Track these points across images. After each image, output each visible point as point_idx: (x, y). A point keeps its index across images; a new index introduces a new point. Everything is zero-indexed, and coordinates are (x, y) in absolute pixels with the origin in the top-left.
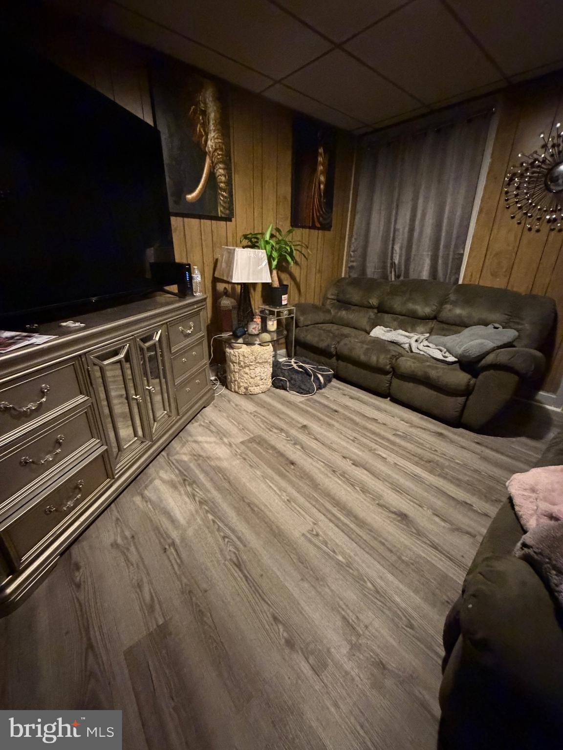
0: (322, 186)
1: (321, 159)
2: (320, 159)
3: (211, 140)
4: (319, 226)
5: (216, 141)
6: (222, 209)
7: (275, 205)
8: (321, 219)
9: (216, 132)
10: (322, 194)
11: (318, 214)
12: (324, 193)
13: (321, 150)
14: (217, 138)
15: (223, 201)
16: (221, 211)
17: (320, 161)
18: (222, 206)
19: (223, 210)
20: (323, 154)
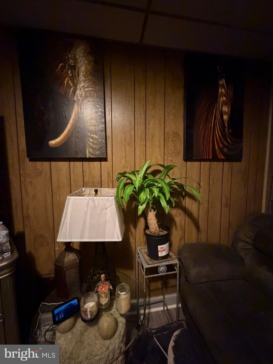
0: (225, 117)
1: (223, 91)
2: (221, 90)
3: (80, 89)
4: (223, 158)
5: (86, 89)
6: (90, 150)
7: (162, 141)
8: (225, 150)
9: (86, 82)
10: (226, 125)
11: (221, 146)
12: (228, 124)
13: (222, 82)
14: (88, 87)
15: (92, 143)
16: (89, 152)
17: (221, 92)
18: (92, 147)
19: (92, 152)
20: (225, 85)
